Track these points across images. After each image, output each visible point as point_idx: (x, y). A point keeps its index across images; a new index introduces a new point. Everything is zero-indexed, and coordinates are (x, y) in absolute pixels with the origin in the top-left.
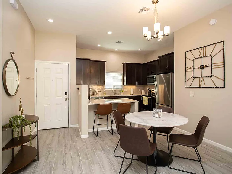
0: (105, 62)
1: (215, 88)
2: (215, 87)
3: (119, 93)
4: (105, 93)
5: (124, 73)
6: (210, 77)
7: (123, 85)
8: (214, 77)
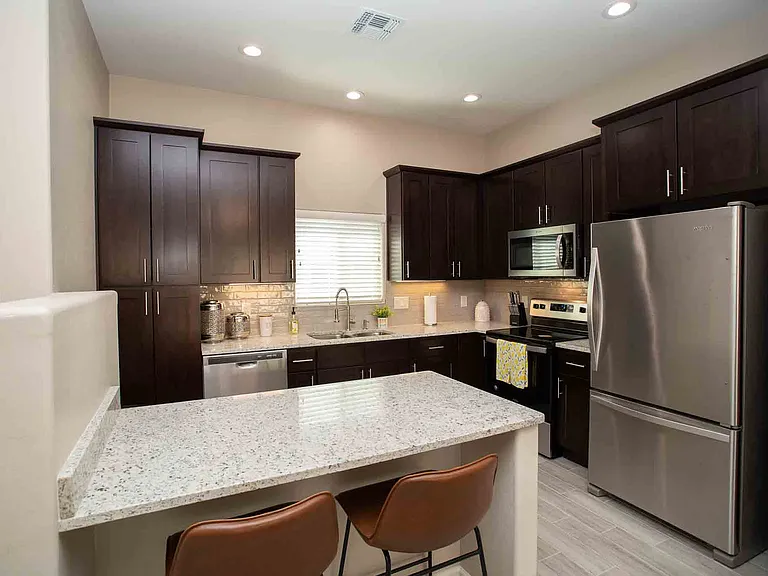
0: (293, 156)
3: (369, 318)
4: (295, 326)
5: (389, 220)
7: (389, 278)
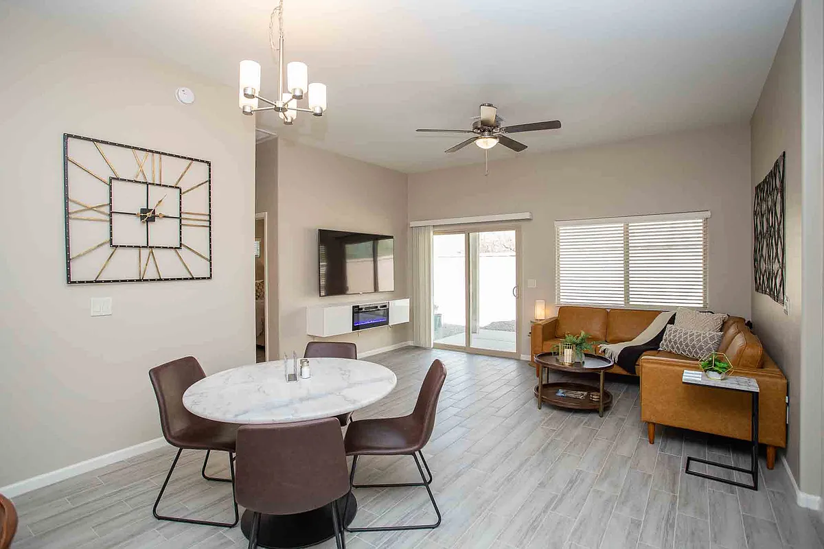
1: (191, 281)
2: (191, 279)
6: (176, 248)
8: (187, 250)
